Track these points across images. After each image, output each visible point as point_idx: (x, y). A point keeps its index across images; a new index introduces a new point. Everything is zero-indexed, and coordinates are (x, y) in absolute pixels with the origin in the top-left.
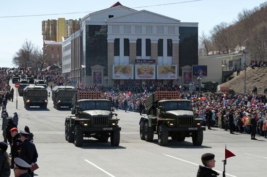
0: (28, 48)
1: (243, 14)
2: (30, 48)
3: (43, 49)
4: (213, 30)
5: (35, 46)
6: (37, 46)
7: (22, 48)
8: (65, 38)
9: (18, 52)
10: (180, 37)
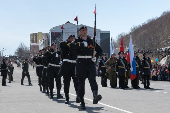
0: (22, 47)
1: (133, 28)
2: (23, 47)
3: (30, 47)
4: (118, 36)
5: (26, 46)
6: (27, 46)
7: (19, 47)
8: (41, 40)
9: (17, 49)
10: (101, 38)
